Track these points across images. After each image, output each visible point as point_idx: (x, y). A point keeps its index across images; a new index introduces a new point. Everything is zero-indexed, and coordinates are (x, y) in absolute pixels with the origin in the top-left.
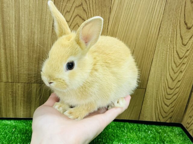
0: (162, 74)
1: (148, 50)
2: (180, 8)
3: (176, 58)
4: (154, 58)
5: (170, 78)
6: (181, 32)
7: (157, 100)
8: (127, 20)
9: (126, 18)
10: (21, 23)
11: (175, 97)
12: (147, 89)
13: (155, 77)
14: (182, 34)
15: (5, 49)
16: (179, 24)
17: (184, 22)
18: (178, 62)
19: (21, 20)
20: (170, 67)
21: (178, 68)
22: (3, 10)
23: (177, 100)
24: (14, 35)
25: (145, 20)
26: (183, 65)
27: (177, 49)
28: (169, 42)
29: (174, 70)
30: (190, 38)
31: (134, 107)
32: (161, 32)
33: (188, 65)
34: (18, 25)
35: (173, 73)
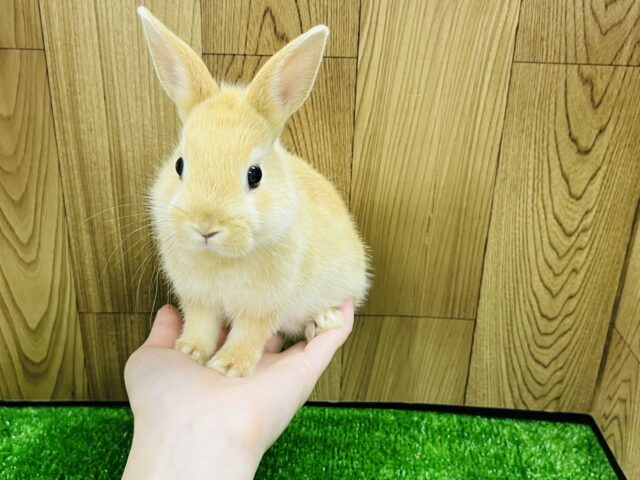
0: (520, 279)
1: (470, 214)
2: (553, 98)
3: (555, 233)
4: (491, 235)
5: (543, 288)
6: (563, 164)
7: (512, 350)
8: (404, 140)
9: (399, 135)
10: (125, 166)
11: (564, 341)
12: (479, 320)
13: (500, 287)
14: (565, 169)
15: (92, 232)
16: (552, 142)
17: (567, 137)
18: (564, 246)
19: (125, 159)
20: (541, 260)
21: (564, 262)
22: (80, 140)
23: (570, 348)
24: (111, 196)
25: (453, 136)
26: (580, 251)
27: (557, 210)
28: (530, 192)
29: (554, 267)
30: (592, 178)
31: (446, 368)
32: (504, 166)
33: (593, 251)
34: (119, 172)
35: (551, 275)
